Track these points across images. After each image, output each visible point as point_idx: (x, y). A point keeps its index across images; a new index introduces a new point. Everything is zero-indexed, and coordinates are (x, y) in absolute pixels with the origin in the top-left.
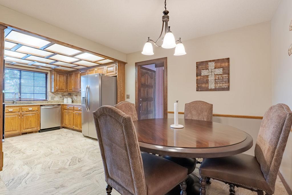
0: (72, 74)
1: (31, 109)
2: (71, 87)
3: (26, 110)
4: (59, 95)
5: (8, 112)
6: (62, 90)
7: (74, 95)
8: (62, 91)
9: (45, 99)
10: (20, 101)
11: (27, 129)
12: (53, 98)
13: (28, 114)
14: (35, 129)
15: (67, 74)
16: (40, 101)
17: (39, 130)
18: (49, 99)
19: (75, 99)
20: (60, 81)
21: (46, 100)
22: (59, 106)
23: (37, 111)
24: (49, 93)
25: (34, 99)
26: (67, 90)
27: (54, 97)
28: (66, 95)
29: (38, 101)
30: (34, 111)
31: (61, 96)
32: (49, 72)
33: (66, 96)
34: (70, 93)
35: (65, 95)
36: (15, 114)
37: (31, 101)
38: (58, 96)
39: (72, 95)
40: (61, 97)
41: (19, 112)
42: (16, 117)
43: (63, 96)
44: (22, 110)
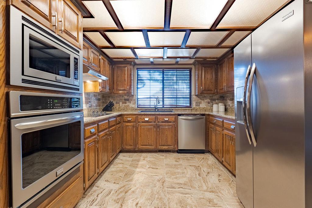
0: (223, 63)
1: (167, 119)
2: (223, 85)
3: (162, 121)
4: (206, 99)
5: (144, 121)
6: (208, 90)
7: (228, 99)
8: (209, 92)
9: (189, 105)
10: (163, 107)
11: (163, 146)
12: (198, 104)
13: (164, 125)
14: (171, 148)
15: (217, 65)
16: (183, 108)
17: (176, 149)
18: (194, 105)
19: (231, 105)
20: (206, 78)
21: (190, 107)
22: (202, 117)
23: (174, 122)
24: (194, 97)
25: (177, 105)
26: (217, 91)
27: (200, 103)
28: (217, 99)
29: (181, 108)
30: (170, 122)
31: (210, 101)
32: (193, 67)
33: (217, 101)
34: (223, 96)
35: (215, 100)
36: (150, 125)
37: (172, 108)
38: (206, 101)
39: (225, 98)
40: (209, 103)
41: (155, 122)
42: (151, 128)
43: (212, 100)
44: (158, 119)
